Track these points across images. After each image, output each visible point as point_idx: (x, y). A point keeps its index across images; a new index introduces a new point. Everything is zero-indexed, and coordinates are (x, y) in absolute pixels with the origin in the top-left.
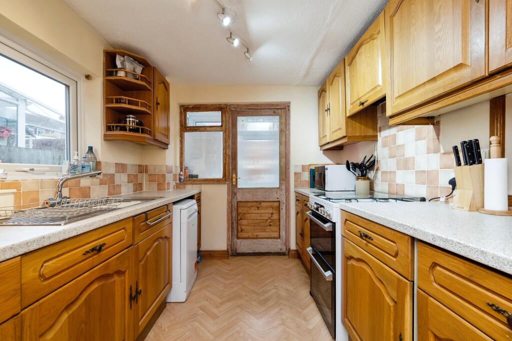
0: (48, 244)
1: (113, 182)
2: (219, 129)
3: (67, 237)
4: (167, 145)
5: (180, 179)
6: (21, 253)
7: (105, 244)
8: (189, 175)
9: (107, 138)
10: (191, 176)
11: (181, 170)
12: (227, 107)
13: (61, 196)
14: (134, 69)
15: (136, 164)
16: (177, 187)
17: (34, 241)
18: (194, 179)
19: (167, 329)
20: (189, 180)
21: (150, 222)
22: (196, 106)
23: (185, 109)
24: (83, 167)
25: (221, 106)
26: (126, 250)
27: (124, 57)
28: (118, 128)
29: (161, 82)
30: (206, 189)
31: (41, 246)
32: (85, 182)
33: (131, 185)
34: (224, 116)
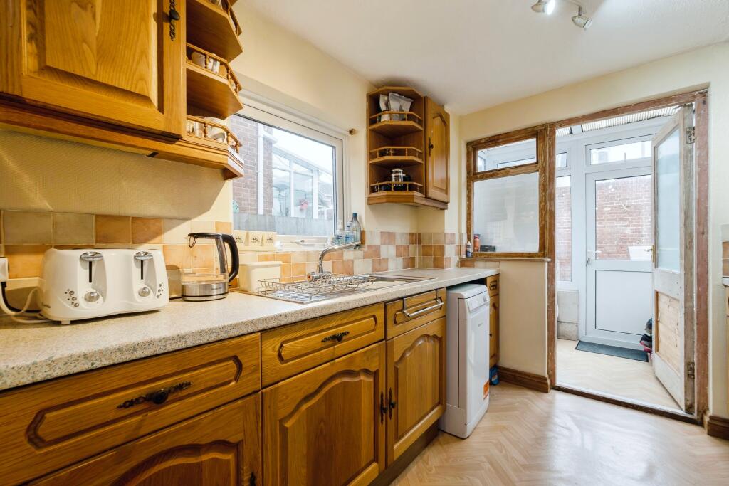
0: (285, 323)
1: (378, 255)
2: (533, 167)
3: (304, 318)
4: (446, 203)
5: (467, 253)
6: (260, 329)
7: (348, 333)
8: (481, 247)
9: (371, 203)
10: (484, 248)
11: (469, 239)
12: (546, 129)
13: (320, 270)
14: (401, 107)
15: (405, 232)
16: (462, 264)
17: (272, 319)
18: (489, 252)
19: (434, 469)
20: (481, 255)
21: (408, 312)
22: (492, 139)
23: (474, 147)
24: (347, 238)
25: (536, 129)
26: (376, 344)
27: (388, 95)
28: (383, 188)
29: (436, 115)
30: (507, 268)
31: (278, 325)
32: (349, 255)
33: (400, 260)
34: (540, 145)
